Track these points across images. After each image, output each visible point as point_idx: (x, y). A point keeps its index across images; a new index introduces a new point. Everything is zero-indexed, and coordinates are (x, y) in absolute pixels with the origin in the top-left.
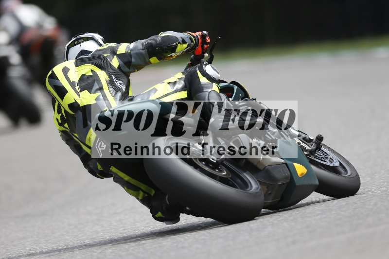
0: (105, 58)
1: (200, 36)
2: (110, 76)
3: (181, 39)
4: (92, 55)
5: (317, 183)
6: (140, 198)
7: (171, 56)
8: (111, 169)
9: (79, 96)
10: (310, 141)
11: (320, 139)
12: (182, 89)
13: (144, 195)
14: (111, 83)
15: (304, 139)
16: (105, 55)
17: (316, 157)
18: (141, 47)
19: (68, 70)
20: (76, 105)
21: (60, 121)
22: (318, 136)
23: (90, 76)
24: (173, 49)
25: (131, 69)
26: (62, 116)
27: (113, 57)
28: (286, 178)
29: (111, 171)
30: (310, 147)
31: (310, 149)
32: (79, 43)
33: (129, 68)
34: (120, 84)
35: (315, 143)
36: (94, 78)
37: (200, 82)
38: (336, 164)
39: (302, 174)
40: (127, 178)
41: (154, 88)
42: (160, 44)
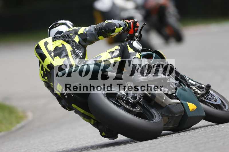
0: (71, 37)
1: (132, 22)
2: (73, 48)
3: (118, 25)
4: (63, 34)
5: (204, 114)
6: (92, 123)
7: (112, 35)
8: (72, 105)
9: (53, 60)
10: (202, 88)
11: (208, 87)
12: (118, 56)
13: (94, 122)
14: (73, 52)
15: (198, 87)
16: (71, 35)
17: (205, 98)
18: (93, 29)
19: (48, 43)
20: (51, 66)
21: (42, 75)
22: (208, 85)
23: (61, 47)
24: (113, 31)
25: (87, 43)
26: (44, 72)
27: (76, 36)
28: (181, 112)
29: (72, 107)
30: (201, 92)
31: (202, 93)
32: (56, 27)
33: (86, 43)
34: (80, 53)
35: (206, 89)
36: (63, 49)
37: (129, 52)
38: (219, 102)
39: (193, 109)
40: (82, 111)
41: (100, 55)
42: (104, 28)
